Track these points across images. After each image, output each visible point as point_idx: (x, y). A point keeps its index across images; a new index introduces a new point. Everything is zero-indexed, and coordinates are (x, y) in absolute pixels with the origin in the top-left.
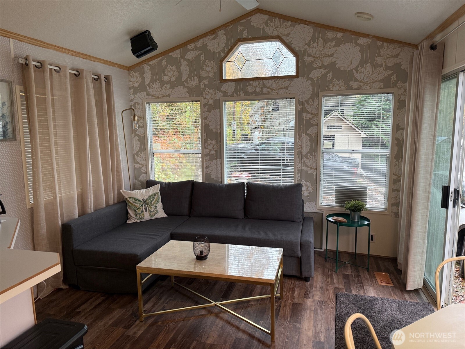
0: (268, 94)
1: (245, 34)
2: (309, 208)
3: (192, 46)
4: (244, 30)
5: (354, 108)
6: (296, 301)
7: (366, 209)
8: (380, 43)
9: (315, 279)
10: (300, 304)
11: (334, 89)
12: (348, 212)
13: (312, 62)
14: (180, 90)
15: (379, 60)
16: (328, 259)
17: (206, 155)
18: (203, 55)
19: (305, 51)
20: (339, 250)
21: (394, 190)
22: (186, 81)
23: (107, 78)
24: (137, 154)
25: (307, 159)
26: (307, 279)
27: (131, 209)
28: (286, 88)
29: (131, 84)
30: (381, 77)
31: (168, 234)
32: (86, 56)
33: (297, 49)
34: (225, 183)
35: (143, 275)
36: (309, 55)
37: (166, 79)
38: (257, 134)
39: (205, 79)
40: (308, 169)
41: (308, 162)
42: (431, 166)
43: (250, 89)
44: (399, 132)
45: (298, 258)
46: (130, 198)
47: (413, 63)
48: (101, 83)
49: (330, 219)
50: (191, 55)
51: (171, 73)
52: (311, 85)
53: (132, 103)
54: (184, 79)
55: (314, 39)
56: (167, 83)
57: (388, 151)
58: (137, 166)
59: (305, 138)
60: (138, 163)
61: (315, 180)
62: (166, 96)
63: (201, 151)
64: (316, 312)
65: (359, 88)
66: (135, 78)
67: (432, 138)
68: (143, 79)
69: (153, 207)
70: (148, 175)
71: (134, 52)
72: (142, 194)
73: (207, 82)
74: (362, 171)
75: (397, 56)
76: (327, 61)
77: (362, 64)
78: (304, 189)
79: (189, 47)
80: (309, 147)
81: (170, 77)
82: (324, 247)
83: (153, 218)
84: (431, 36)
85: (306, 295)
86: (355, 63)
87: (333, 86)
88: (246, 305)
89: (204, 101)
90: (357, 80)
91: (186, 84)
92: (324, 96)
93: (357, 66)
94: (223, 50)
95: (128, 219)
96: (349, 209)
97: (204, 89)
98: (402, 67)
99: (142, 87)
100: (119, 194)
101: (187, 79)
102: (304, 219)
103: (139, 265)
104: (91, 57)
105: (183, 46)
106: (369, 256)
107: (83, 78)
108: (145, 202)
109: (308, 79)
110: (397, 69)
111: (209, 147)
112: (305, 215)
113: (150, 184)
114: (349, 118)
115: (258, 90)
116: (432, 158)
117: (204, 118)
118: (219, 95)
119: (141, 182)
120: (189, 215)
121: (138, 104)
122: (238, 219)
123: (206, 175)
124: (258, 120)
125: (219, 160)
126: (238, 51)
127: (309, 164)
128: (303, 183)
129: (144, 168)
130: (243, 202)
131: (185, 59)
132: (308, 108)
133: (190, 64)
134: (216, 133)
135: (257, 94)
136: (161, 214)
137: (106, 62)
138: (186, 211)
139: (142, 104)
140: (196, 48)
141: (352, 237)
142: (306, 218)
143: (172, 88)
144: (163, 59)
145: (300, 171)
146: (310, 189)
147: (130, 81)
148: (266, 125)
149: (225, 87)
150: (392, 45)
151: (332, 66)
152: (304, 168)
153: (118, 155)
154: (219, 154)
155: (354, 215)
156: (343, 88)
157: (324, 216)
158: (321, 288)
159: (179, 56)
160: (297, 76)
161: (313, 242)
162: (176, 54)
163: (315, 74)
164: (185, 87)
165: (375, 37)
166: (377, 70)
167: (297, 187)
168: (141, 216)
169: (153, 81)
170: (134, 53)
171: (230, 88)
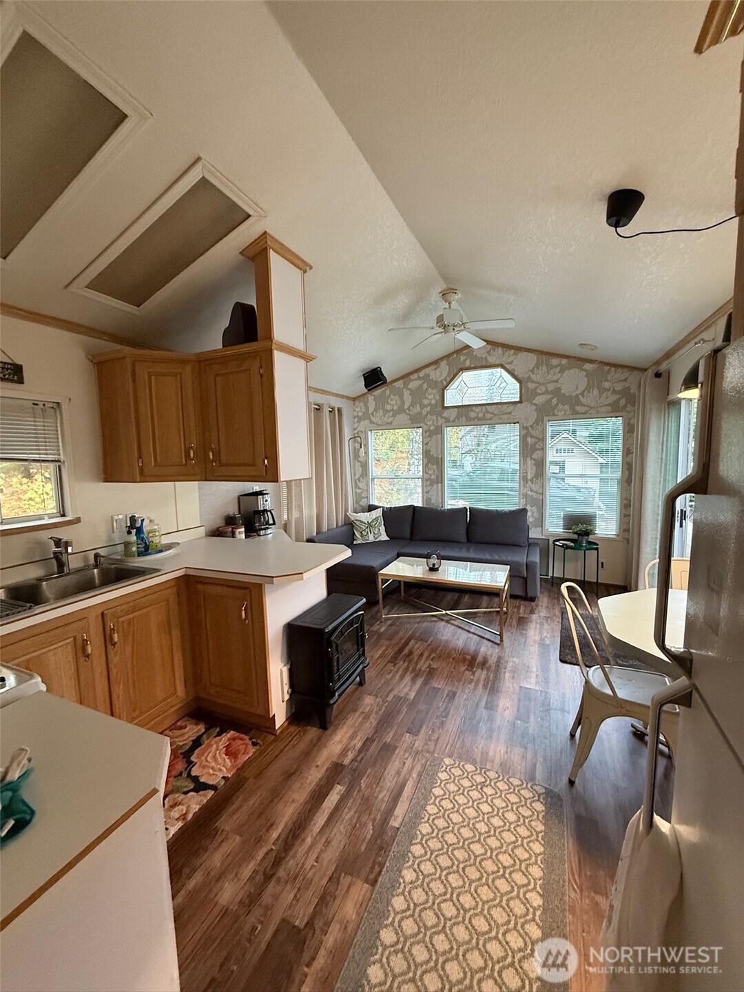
0: (491, 419)
1: (468, 363)
2: (534, 534)
3: (416, 375)
4: (466, 359)
5: (589, 427)
6: (522, 615)
7: (594, 534)
8: (607, 368)
9: (541, 599)
10: (526, 618)
11: (559, 413)
12: (575, 537)
13: (536, 388)
14: (403, 418)
15: (607, 385)
16: (554, 585)
17: (427, 480)
18: (426, 384)
19: (529, 378)
20: (565, 577)
21: (625, 516)
22: (409, 409)
23: (339, 410)
24: (359, 479)
25: (532, 483)
26: (532, 599)
27: (357, 530)
28: (510, 413)
29: (356, 414)
30: (609, 401)
31: (395, 553)
32: (323, 392)
33: (520, 376)
34: (446, 508)
35: (384, 581)
36: (533, 382)
37: (388, 407)
38: (469, 459)
39: (427, 406)
40: (533, 493)
41: (533, 487)
42: (659, 489)
43: (472, 415)
44: (630, 455)
45: (523, 578)
46: (356, 520)
47: (640, 388)
48: (335, 414)
49: (557, 543)
50: (414, 385)
51: (394, 402)
52: (536, 410)
53: (356, 432)
54: (406, 407)
55: (537, 366)
56: (389, 411)
57: (619, 475)
58: (358, 491)
59: (529, 462)
60: (359, 488)
61: (540, 505)
62: (388, 423)
63: (421, 477)
64: (541, 624)
65: (586, 413)
66: (360, 408)
67: (660, 461)
68: (367, 408)
69: (377, 530)
70: (368, 500)
71: (366, 386)
72: (366, 517)
73: (428, 409)
74: (600, 503)
75: (626, 380)
76: (551, 387)
77: (588, 388)
78: (529, 514)
79: (412, 377)
80: (534, 471)
81: (393, 406)
82: (551, 574)
83: (377, 540)
84: (658, 363)
85: (532, 612)
86: (582, 388)
87: (558, 411)
88: (474, 616)
89: (426, 427)
90: (583, 405)
91: (408, 412)
92: (549, 421)
93: (583, 392)
94: (445, 379)
95: (354, 540)
96: (576, 533)
97: (427, 415)
98: (632, 392)
99: (366, 416)
100: (346, 516)
101: (409, 407)
102: (529, 545)
103: (380, 572)
104: (327, 392)
105: (406, 377)
106: (597, 583)
107: (322, 411)
108: (369, 525)
109: (532, 404)
110: (626, 392)
111: (430, 472)
112: (530, 541)
113: (371, 508)
114: (583, 441)
115: (481, 415)
116: (660, 481)
117: (425, 444)
118: (441, 421)
119: (362, 506)
120: (411, 539)
121: (362, 432)
122: (458, 542)
123: (426, 499)
124: (470, 443)
125: (440, 485)
126: (460, 379)
127: (534, 489)
128: (528, 508)
129: (365, 493)
130: (465, 526)
131: (407, 389)
132: (533, 433)
133: (412, 393)
134: (437, 458)
135: (479, 419)
136: (384, 537)
137: (337, 395)
138: (407, 534)
139: (365, 432)
140: (419, 378)
141: (581, 563)
142: (531, 544)
143: (394, 416)
144: (386, 389)
145: (525, 496)
146: (536, 515)
147: (355, 411)
148: (480, 449)
149: (446, 413)
150: (620, 370)
151: (557, 392)
152: (529, 493)
153: (346, 479)
154: (440, 479)
155: (582, 540)
156: (568, 412)
157: (551, 542)
158: (546, 607)
159: (402, 386)
160: (521, 402)
161: (538, 562)
162: (400, 384)
163: (539, 400)
164: (407, 414)
165: (601, 362)
166: (604, 394)
167: (523, 511)
168: (367, 538)
169: (376, 410)
170: (366, 388)
171: (452, 414)
